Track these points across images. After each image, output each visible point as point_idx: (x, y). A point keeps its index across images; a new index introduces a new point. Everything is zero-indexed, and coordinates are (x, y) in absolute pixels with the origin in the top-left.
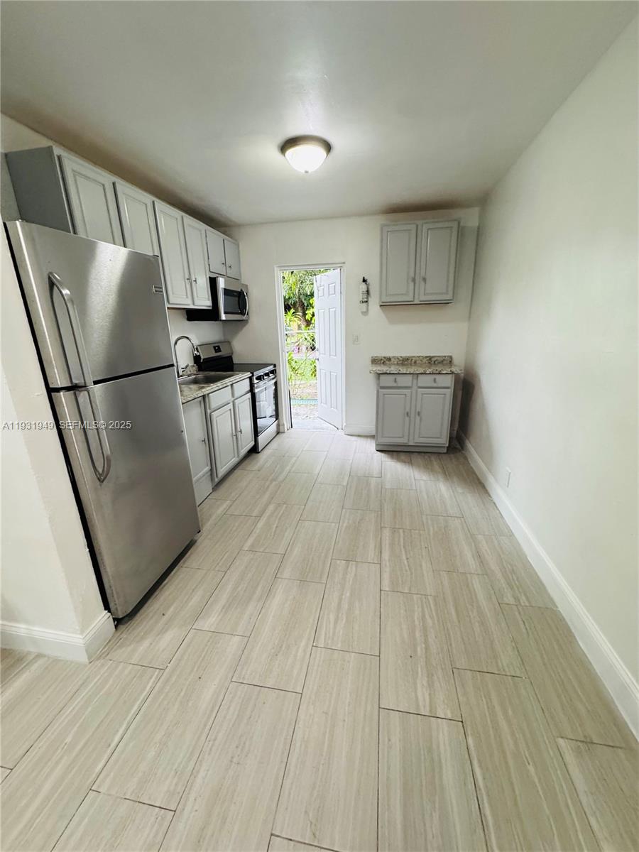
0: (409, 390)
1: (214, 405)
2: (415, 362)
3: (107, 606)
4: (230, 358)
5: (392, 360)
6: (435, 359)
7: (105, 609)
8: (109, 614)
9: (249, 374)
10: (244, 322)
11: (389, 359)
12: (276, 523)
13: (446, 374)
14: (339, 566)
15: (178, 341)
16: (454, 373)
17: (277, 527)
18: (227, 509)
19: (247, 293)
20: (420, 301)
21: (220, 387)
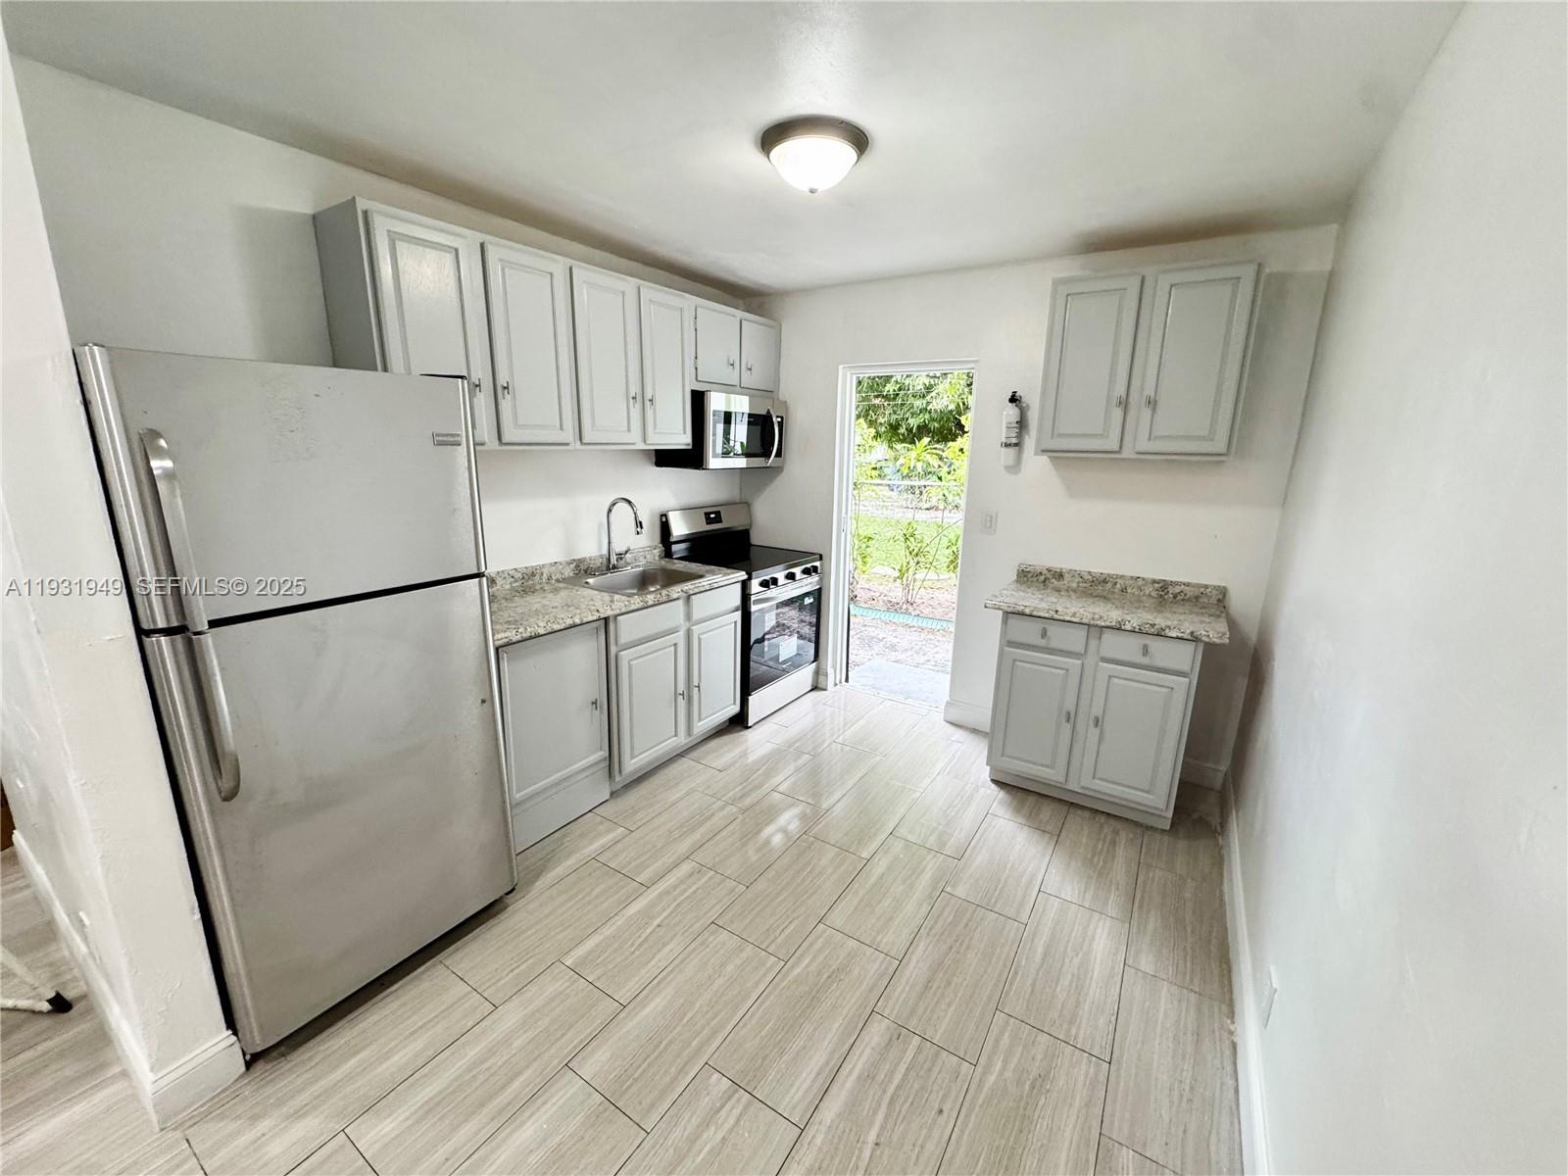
0: (1079, 662)
1: (624, 639)
2: (1124, 590)
3: (231, 1023)
4: (745, 534)
5: (1067, 577)
6: (1177, 589)
7: (228, 1028)
8: (234, 1038)
9: (742, 575)
10: (777, 470)
11: (1060, 576)
12: (665, 914)
13: (1178, 638)
14: (708, 1094)
15: (614, 504)
16: (1201, 641)
17: (659, 926)
18: (605, 849)
19: (782, 418)
20: (1138, 453)
21: (651, 603)
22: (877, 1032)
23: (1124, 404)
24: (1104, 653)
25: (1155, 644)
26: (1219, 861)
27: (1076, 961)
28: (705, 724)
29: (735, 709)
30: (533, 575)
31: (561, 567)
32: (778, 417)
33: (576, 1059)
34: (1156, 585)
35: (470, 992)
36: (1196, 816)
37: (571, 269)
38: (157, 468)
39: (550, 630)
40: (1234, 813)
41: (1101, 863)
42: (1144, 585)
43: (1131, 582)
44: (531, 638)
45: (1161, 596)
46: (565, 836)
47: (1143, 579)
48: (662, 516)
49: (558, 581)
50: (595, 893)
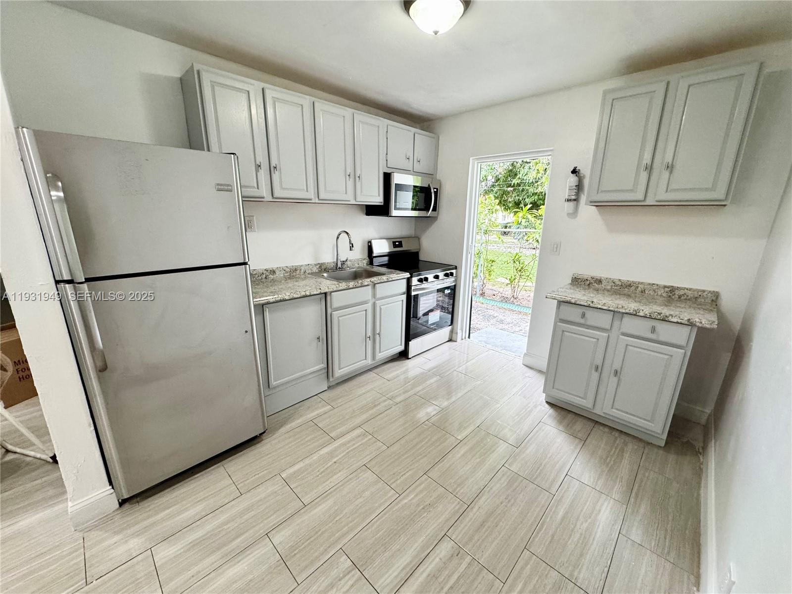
0: (606, 335)
2: (643, 291)
4: (416, 255)
5: (604, 283)
6: (682, 292)
7: (110, 485)
8: (112, 490)
9: (407, 275)
10: (433, 219)
11: (599, 281)
12: (340, 456)
13: (677, 323)
14: (337, 568)
15: (340, 235)
16: (695, 325)
17: (335, 462)
18: (319, 416)
19: (437, 189)
20: (657, 201)
21: (351, 286)
22: (445, 548)
23: (650, 169)
24: (624, 330)
25: (659, 326)
26: (699, 473)
27: (585, 525)
28: (382, 355)
29: (402, 348)
30: (296, 270)
31: (311, 267)
32: (434, 188)
33: (272, 532)
34: (667, 289)
35: (231, 484)
36: (685, 440)
37: (313, 103)
38: (54, 196)
39: (291, 297)
40: (713, 441)
41: (612, 462)
42: (657, 289)
43: (649, 287)
44: (281, 301)
45: (670, 296)
46: (300, 407)
47: (657, 285)
48: (369, 242)
49: (309, 274)
50: (307, 439)
